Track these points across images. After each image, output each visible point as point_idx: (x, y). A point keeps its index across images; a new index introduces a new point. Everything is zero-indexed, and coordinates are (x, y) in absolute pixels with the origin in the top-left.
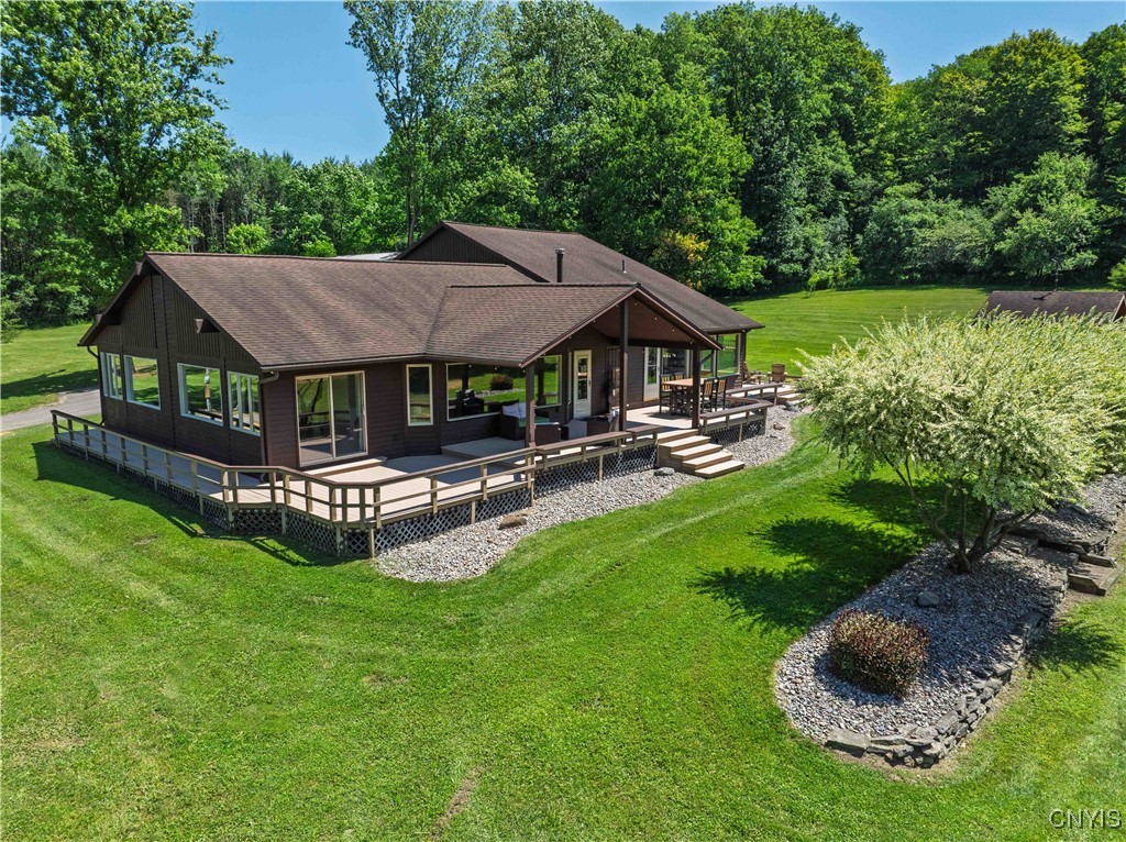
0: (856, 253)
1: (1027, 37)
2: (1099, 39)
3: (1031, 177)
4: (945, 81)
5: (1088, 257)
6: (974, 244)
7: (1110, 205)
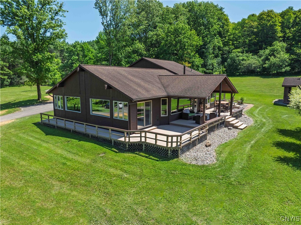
0: (225, 67)
1: (267, 11)
2: (284, 13)
3: (271, 48)
4: (246, 22)
5: (288, 68)
6: (257, 65)
7: (293, 55)
